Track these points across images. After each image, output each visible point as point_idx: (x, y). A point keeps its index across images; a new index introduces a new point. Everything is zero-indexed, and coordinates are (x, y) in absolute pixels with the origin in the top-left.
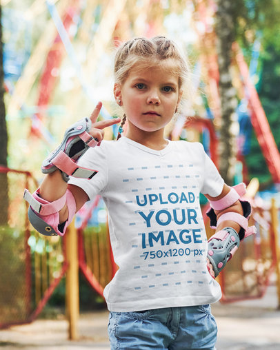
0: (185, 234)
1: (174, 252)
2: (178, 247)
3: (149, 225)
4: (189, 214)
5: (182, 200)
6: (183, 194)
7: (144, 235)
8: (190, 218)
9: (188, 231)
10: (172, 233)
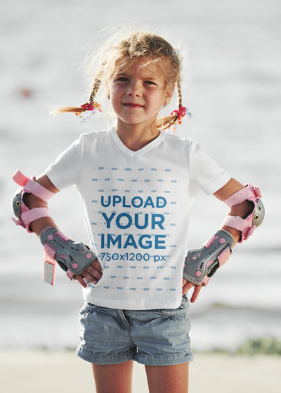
0: (145, 239)
1: (130, 257)
2: (135, 251)
3: (109, 227)
4: (153, 219)
5: (147, 204)
6: (149, 198)
7: (103, 236)
8: (154, 223)
9: (149, 237)
10: (131, 237)
